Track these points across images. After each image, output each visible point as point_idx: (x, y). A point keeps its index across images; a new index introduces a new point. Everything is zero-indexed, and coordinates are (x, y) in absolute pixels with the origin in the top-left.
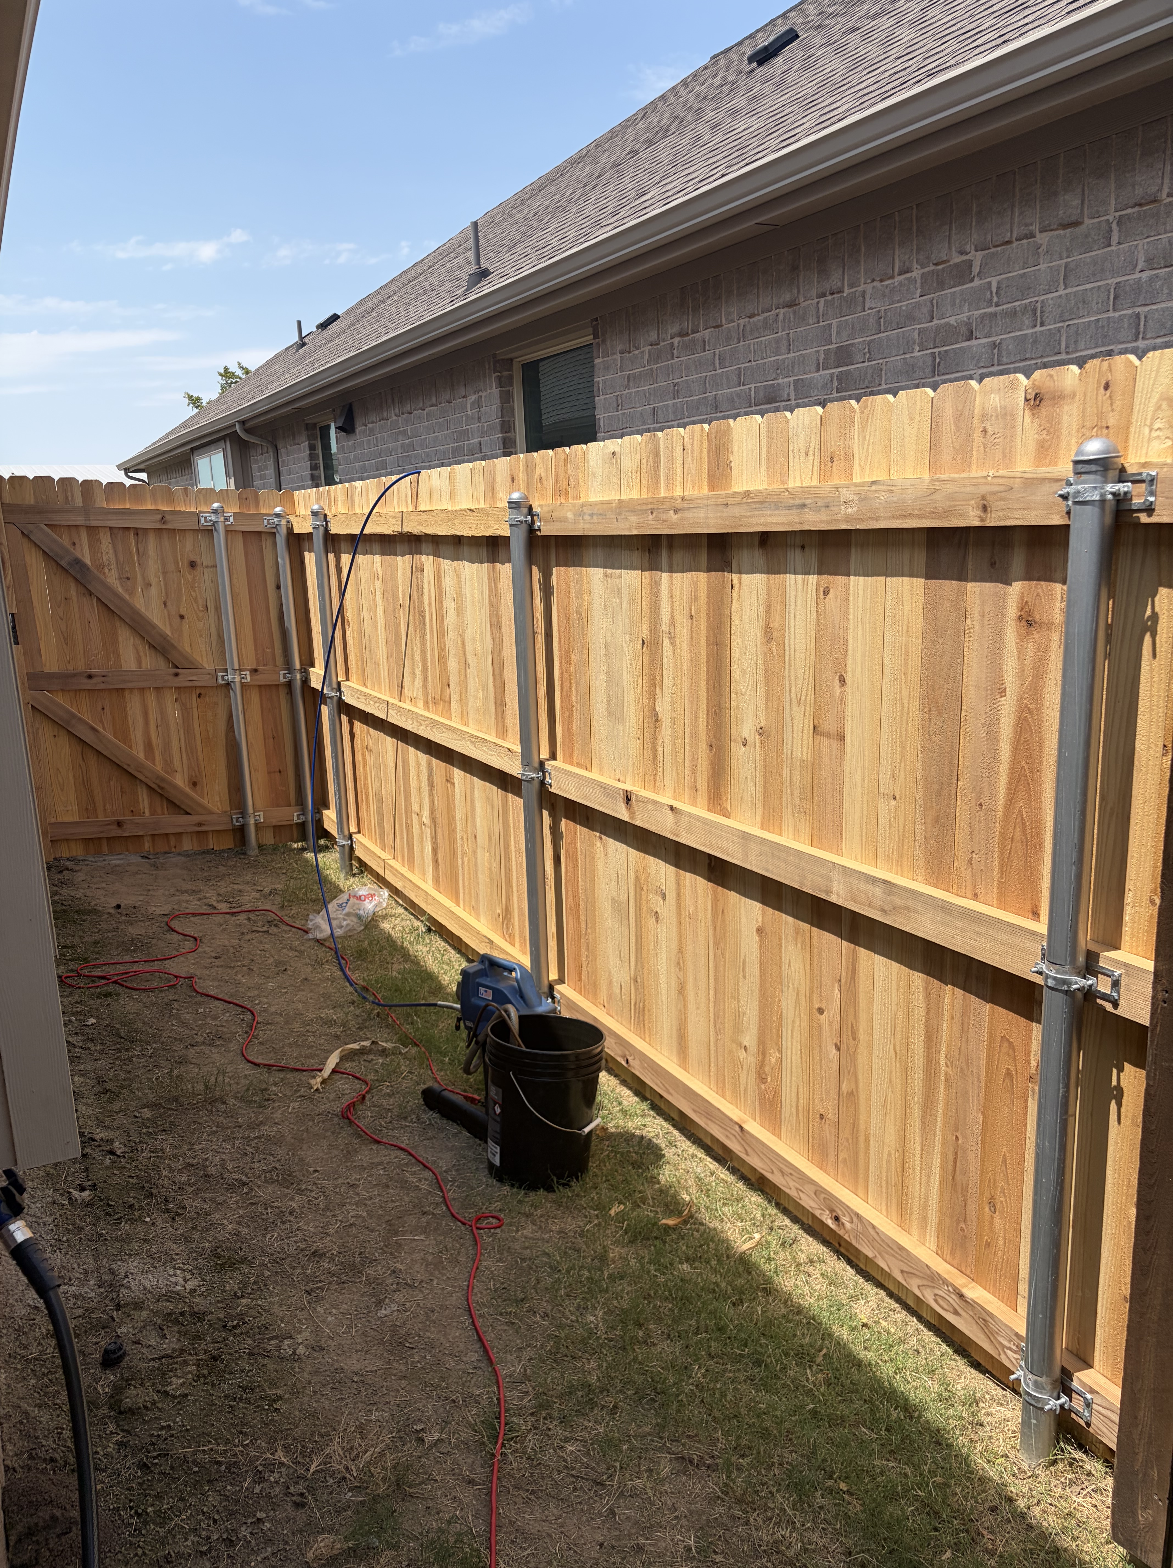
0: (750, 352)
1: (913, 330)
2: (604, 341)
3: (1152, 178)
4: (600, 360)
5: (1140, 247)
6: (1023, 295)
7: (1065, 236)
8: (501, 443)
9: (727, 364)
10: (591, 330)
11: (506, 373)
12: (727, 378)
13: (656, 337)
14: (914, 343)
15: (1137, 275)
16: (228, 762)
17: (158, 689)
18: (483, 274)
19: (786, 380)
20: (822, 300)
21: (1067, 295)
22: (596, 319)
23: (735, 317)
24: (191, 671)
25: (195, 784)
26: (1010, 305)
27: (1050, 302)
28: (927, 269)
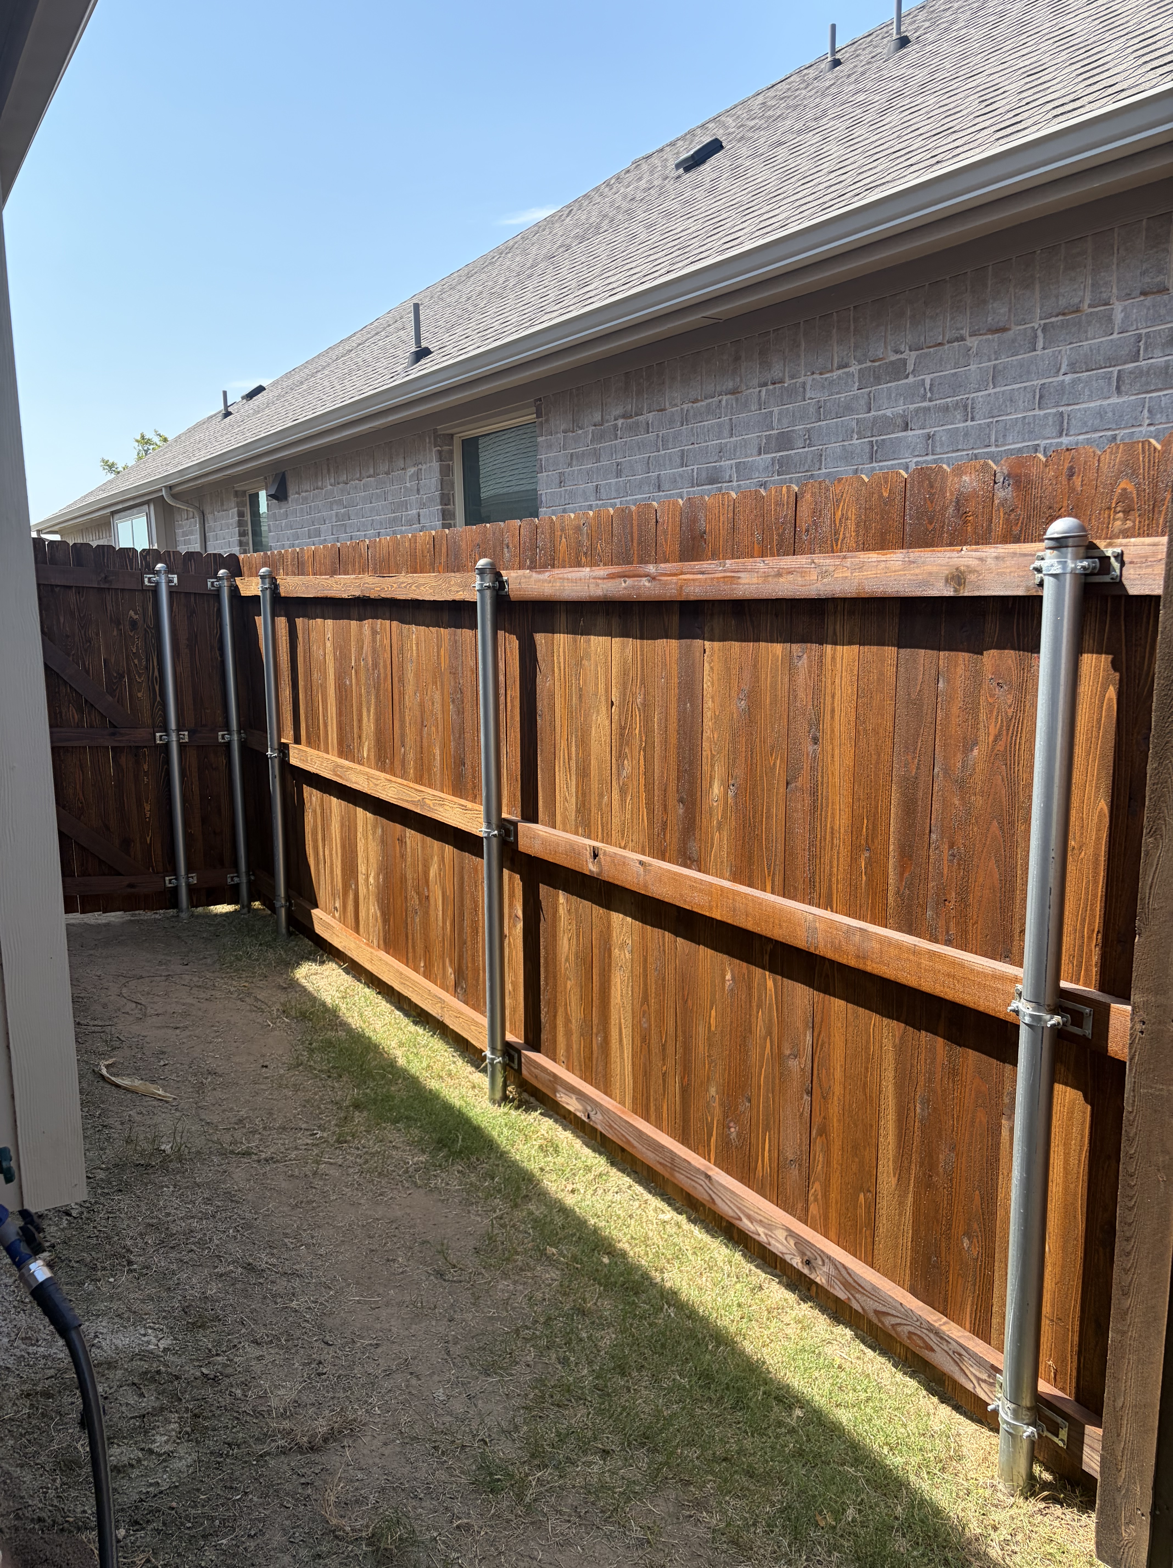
0: (693, 435)
1: (851, 421)
2: (547, 421)
3: (1075, 290)
4: (544, 438)
5: (1063, 352)
6: (954, 392)
7: (993, 340)
8: (440, 514)
9: (670, 446)
10: (534, 409)
11: (446, 448)
12: (670, 460)
13: (600, 418)
14: (853, 432)
15: (1061, 378)
18: (422, 353)
19: (727, 462)
20: (764, 389)
21: (995, 393)
22: (540, 400)
23: (679, 402)
26: (943, 401)
27: (980, 399)
28: (863, 366)
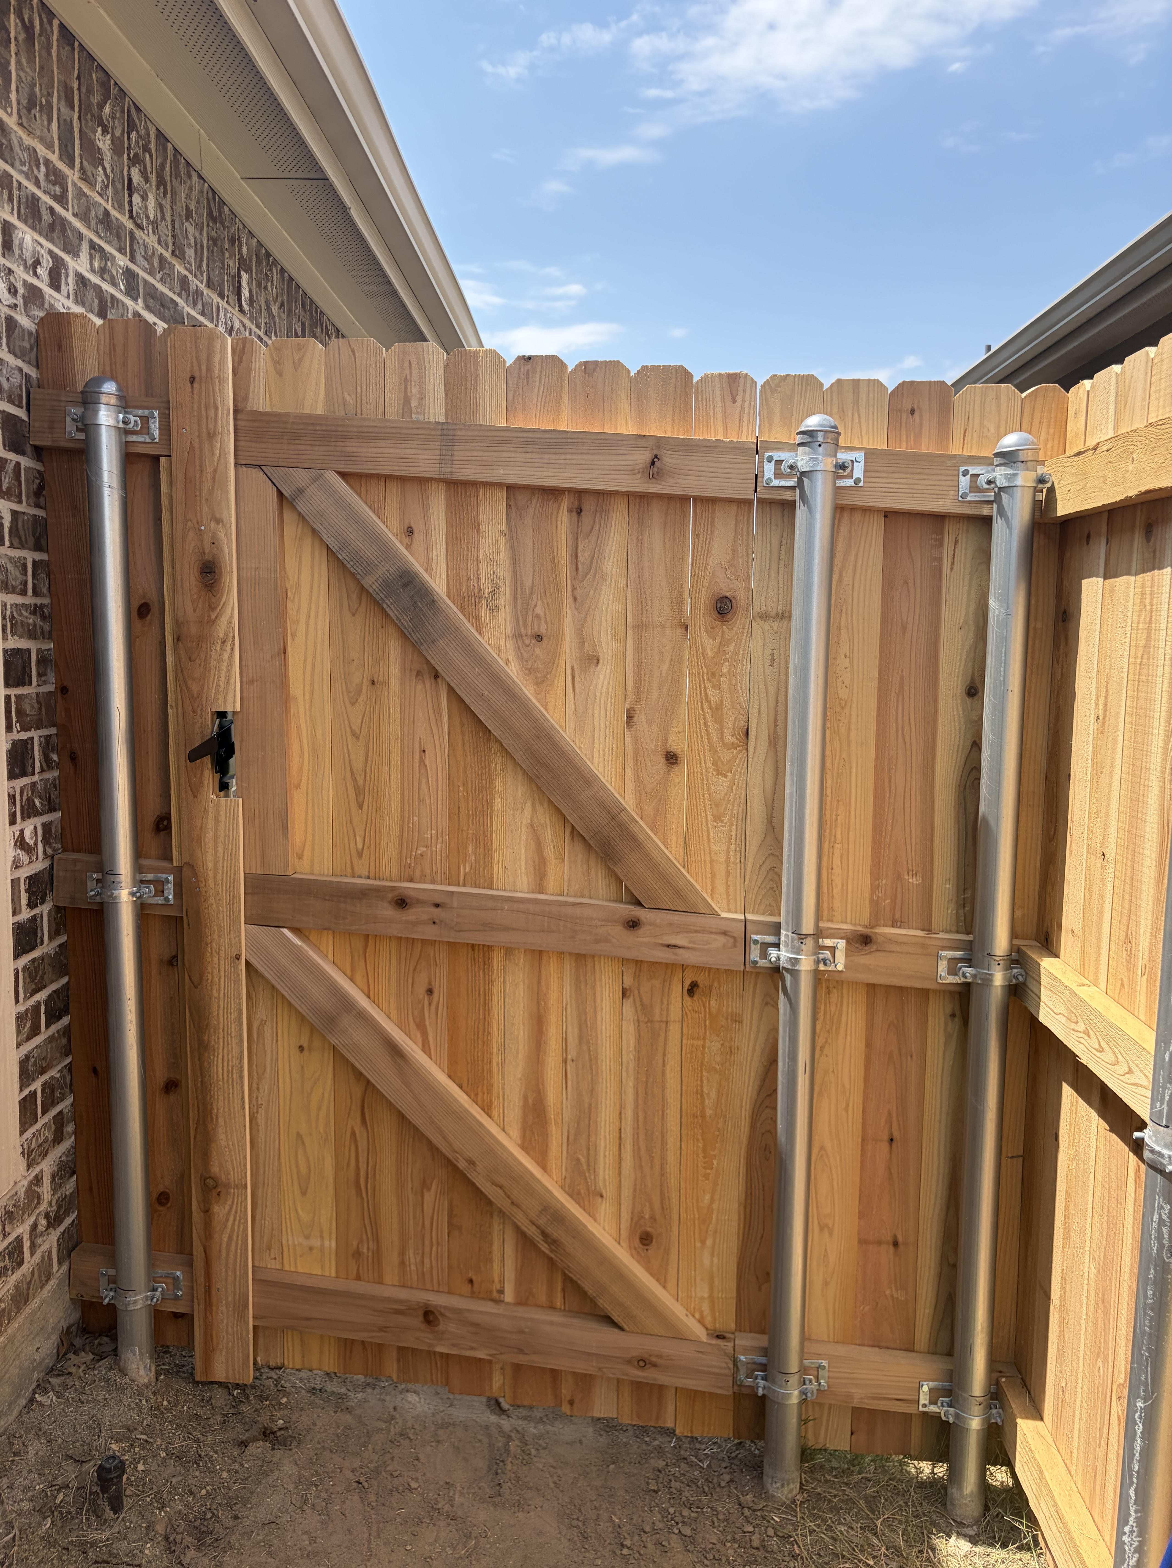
16: (749, 1194)
17: (580, 958)
24: (676, 918)
25: (646, 1239)
